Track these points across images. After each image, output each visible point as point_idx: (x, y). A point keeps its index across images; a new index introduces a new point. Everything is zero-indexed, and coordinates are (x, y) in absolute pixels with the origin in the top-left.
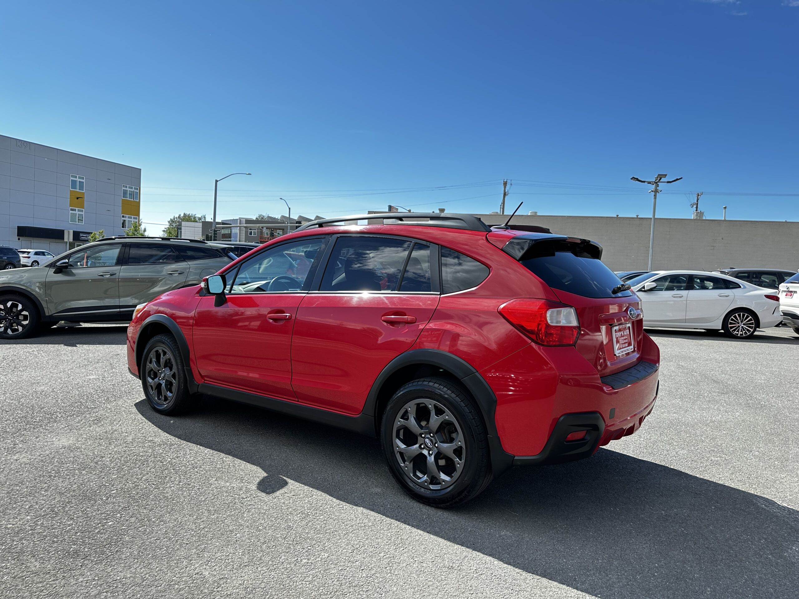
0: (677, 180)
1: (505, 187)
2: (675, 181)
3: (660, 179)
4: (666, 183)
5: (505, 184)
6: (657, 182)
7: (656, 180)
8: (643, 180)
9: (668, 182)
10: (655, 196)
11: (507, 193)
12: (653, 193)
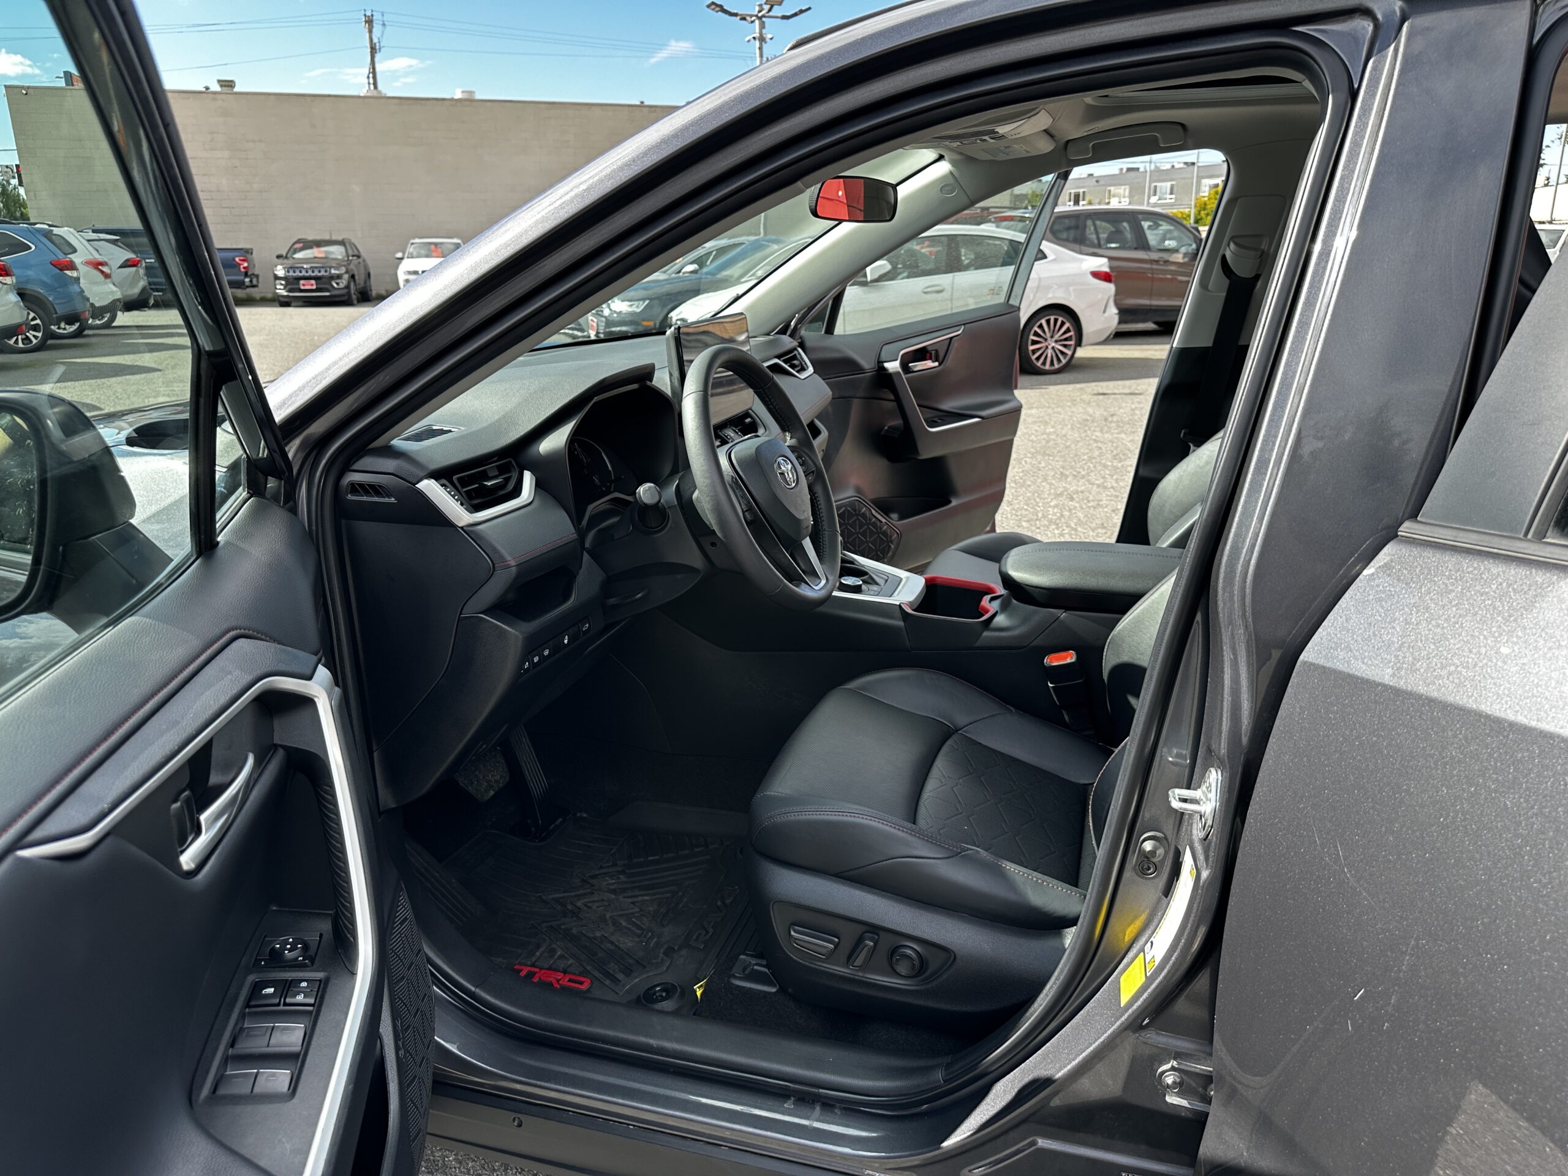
0: (802, 12)
1: (370, 31)
2: (795, 14)
3: (770, 10)
4: (779, 20)
5: (369, 21)
6: (763, 16)
7: (759, 12)
8: (733, 11)
9: (784, 17)
10: (760, 48)
11: (377, 47)
12: (757, 43)
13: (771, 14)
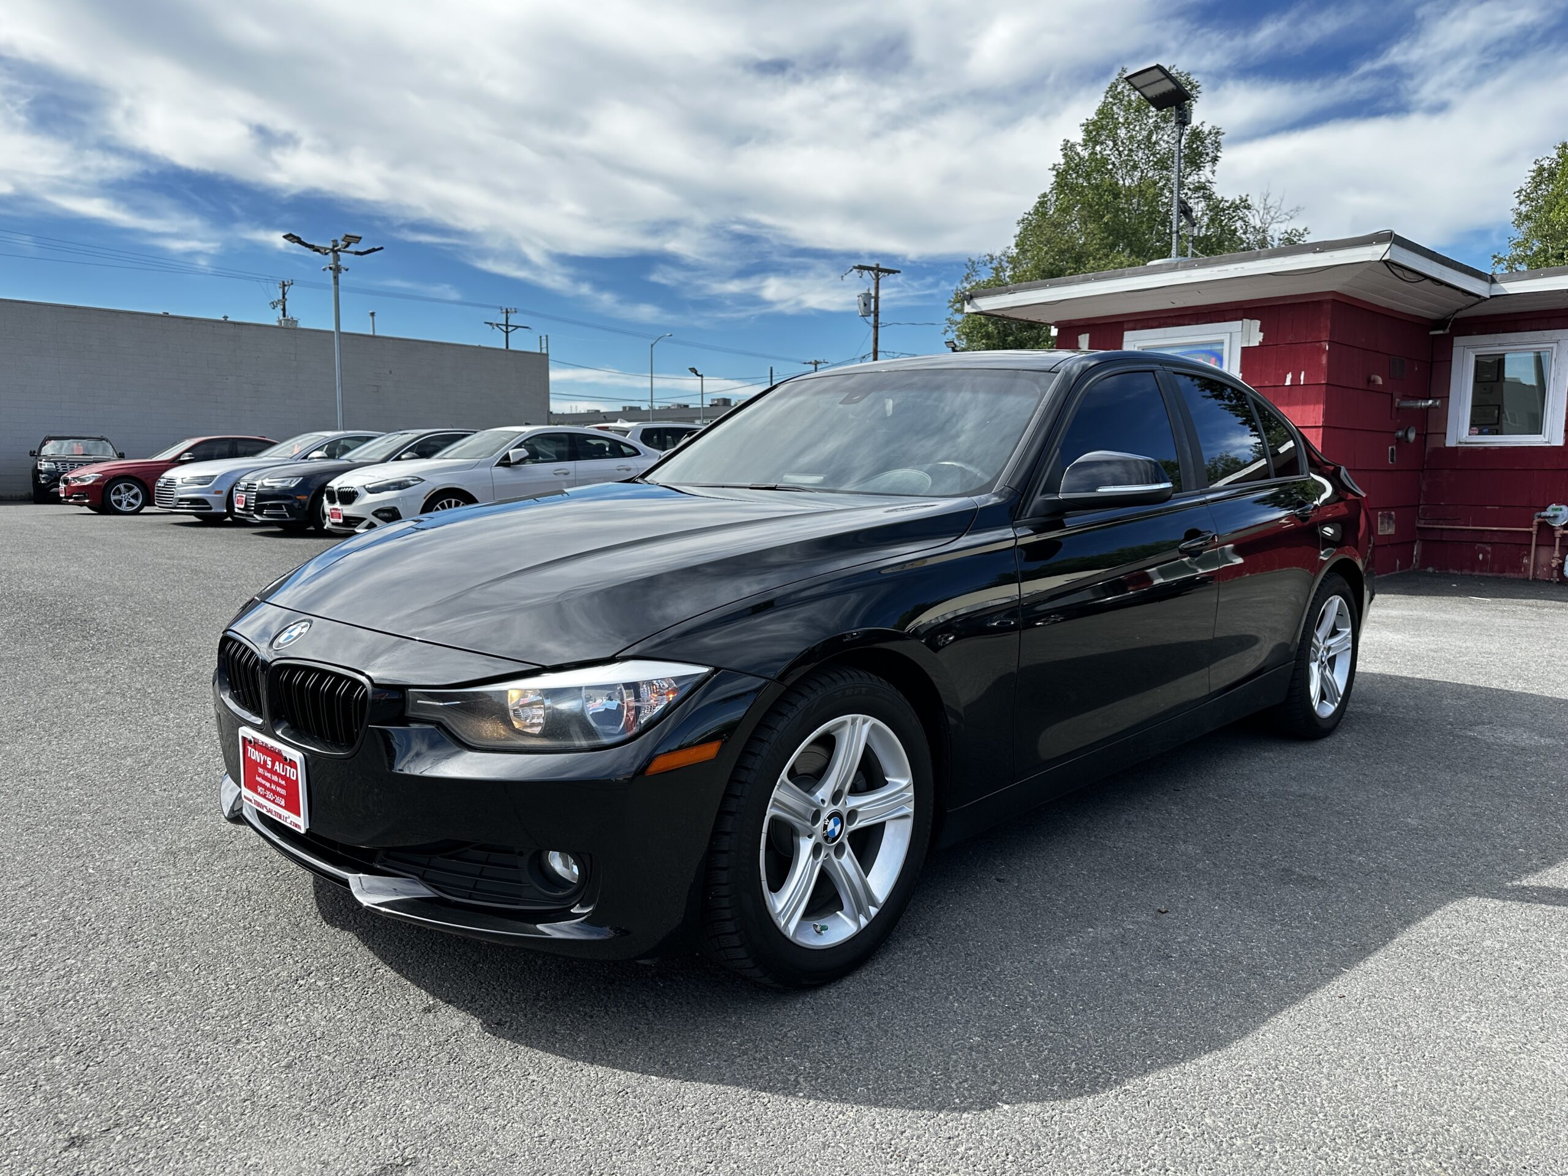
0: (374, 250)
2: (369, 252)
3: (347, 246)
4: (354, 255)
6: (339, 250)
7: (334, 246)
8: (309, 243)
9: (357, 253)
10: (336, 278)
12: (332, 273)
13: (347, 249)
